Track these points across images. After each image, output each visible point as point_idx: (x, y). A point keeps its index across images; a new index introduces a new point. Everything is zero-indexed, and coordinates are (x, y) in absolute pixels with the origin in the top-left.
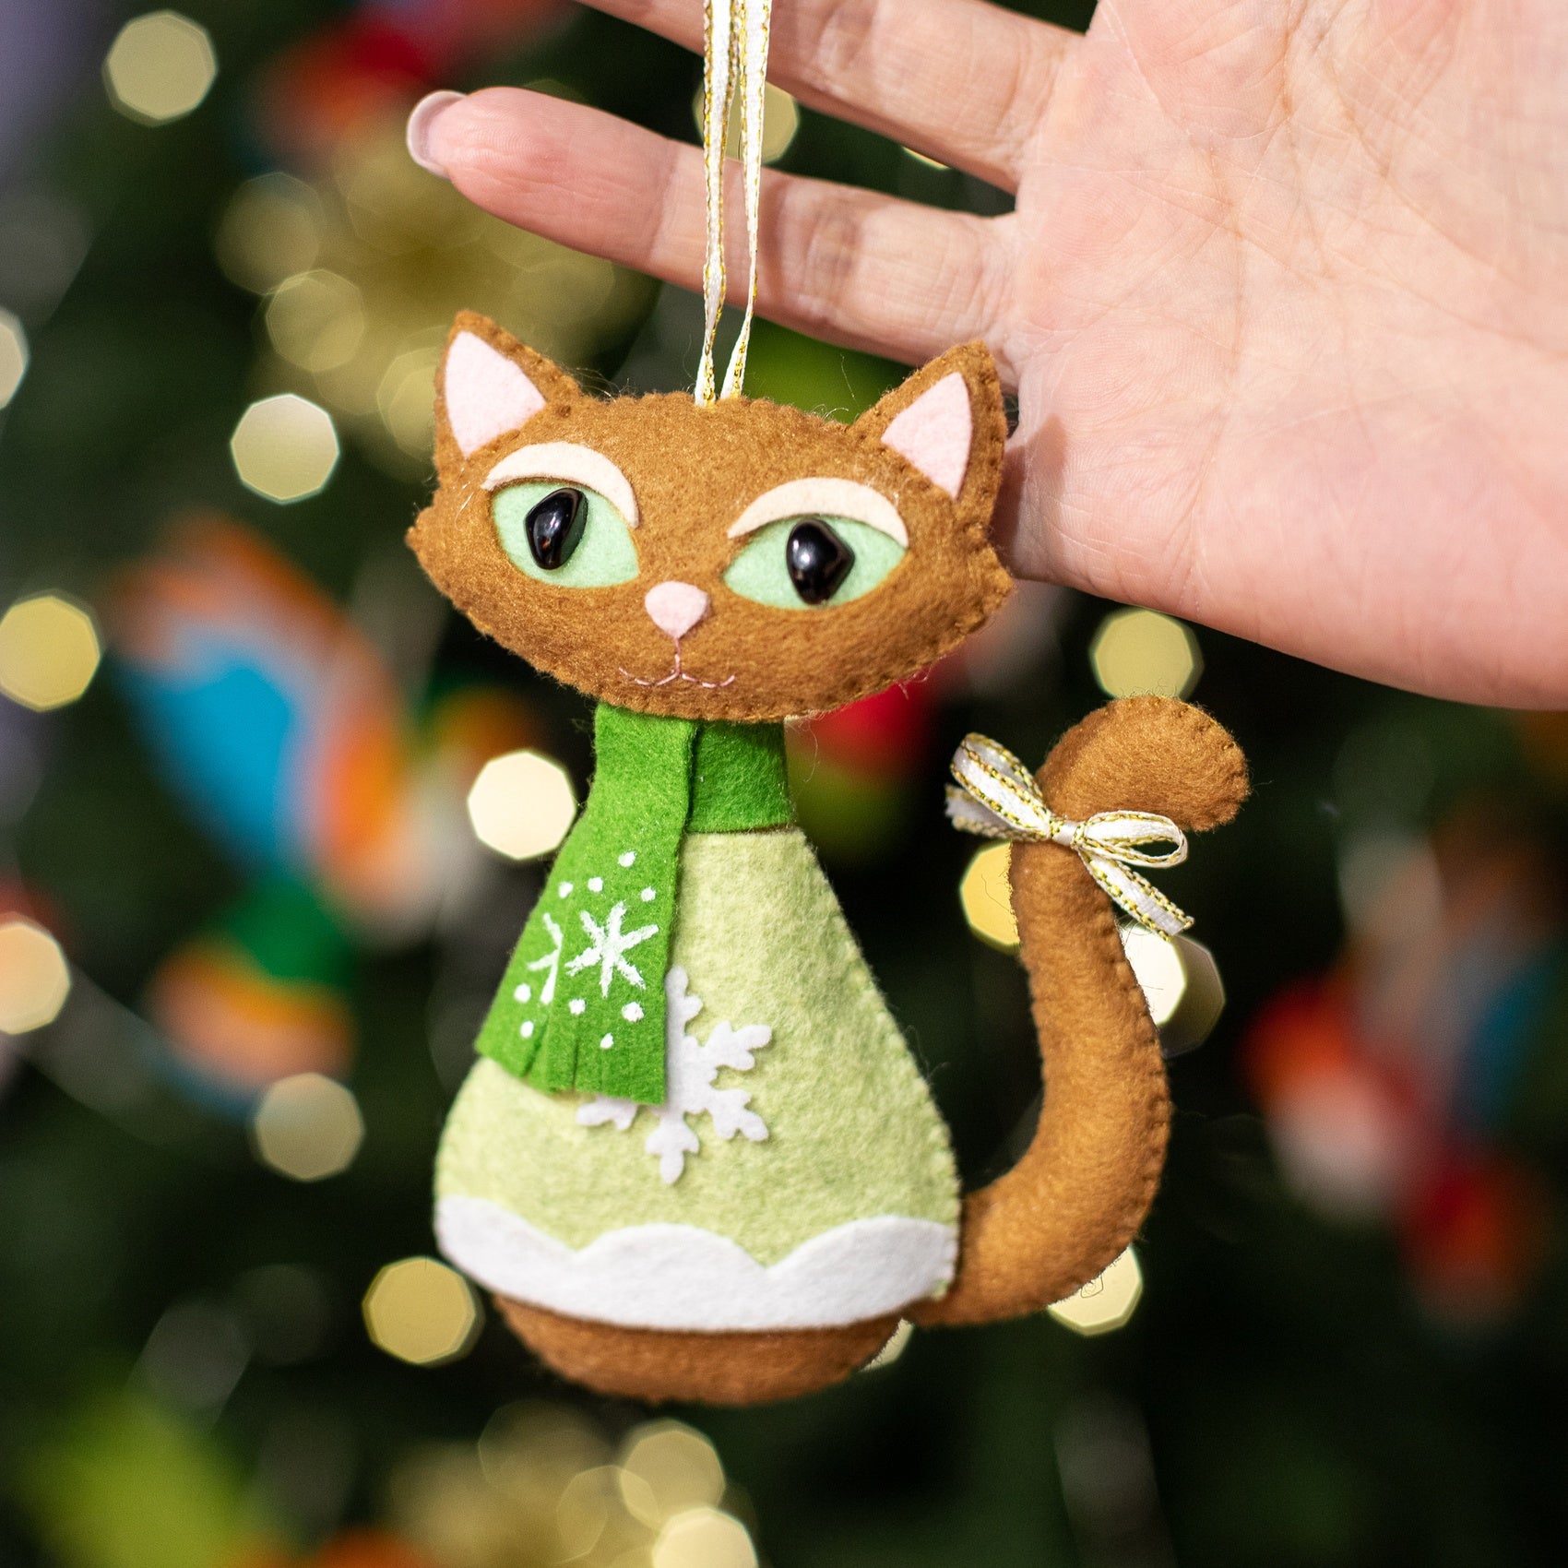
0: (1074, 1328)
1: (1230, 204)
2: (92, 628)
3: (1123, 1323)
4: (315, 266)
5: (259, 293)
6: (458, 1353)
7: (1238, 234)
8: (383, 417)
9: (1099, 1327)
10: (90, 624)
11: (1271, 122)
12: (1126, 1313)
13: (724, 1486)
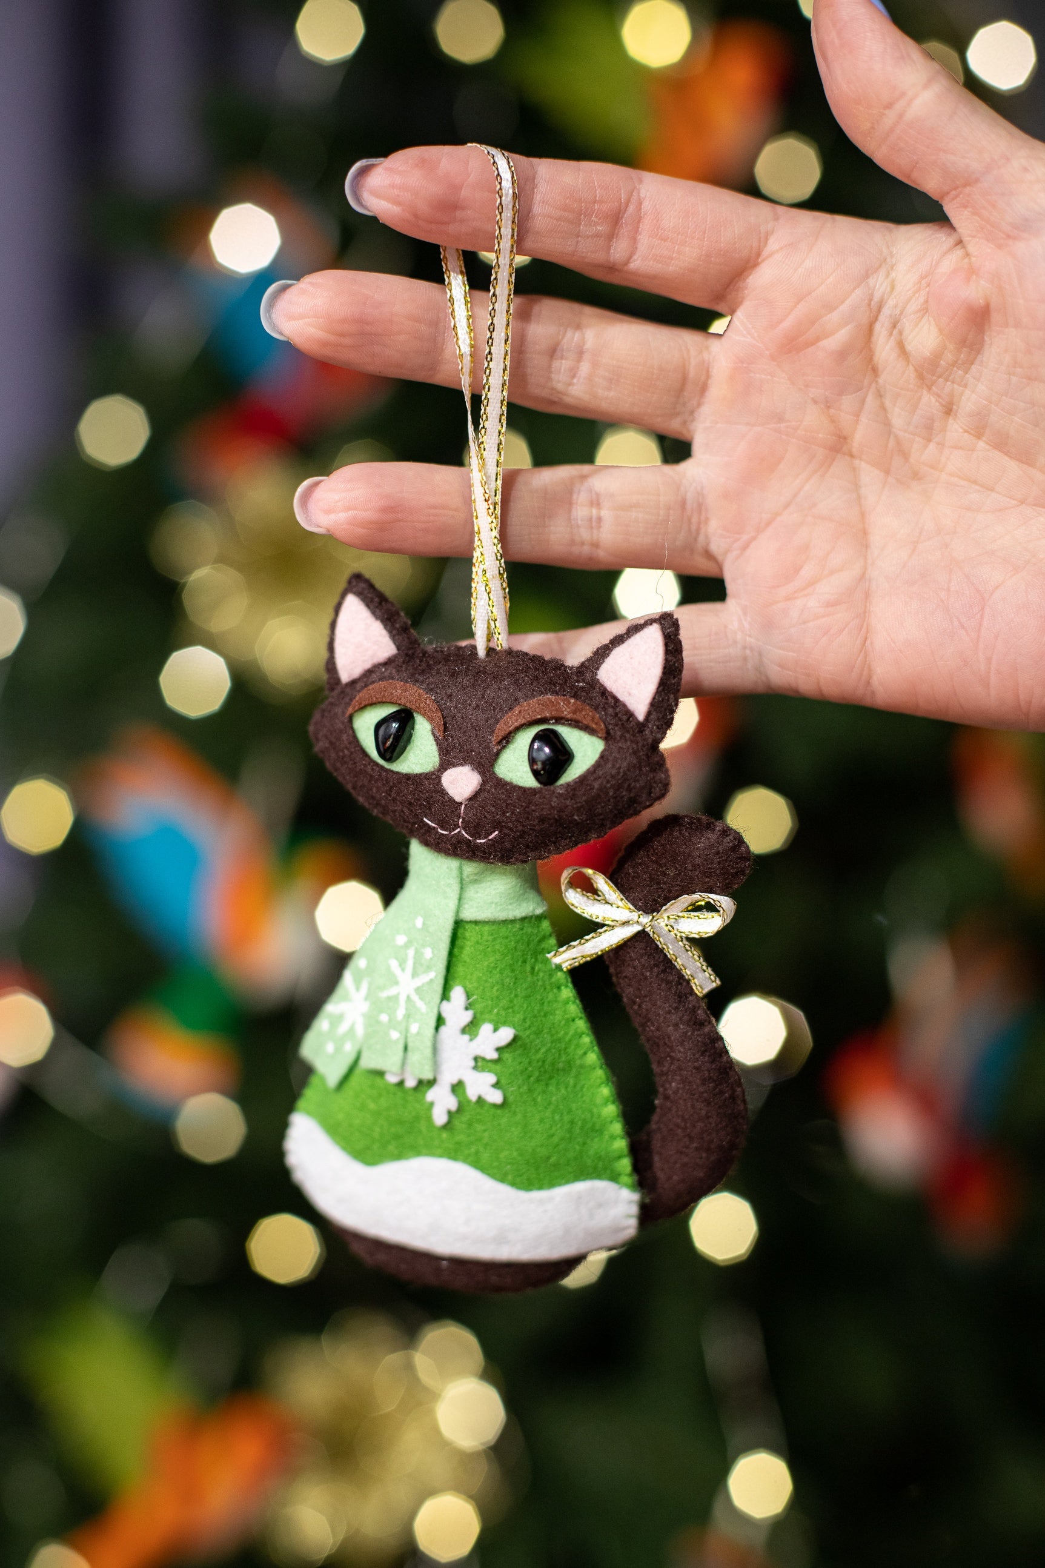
0: (713, 1261)
1: (845, 438)
2: (68, 799)
3: (745, 1257)
4: (215, 562)
5: (178, 580)
6: (308, 1277)
7: (852, 456)
8: (259, 660)
9: (729, 1260)
10: (67, 797)
11: (866, 382)
12: (748, 1250)
13: (483, 1363)
